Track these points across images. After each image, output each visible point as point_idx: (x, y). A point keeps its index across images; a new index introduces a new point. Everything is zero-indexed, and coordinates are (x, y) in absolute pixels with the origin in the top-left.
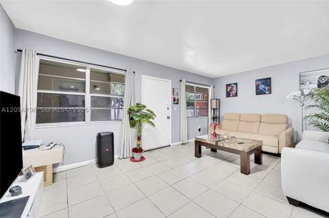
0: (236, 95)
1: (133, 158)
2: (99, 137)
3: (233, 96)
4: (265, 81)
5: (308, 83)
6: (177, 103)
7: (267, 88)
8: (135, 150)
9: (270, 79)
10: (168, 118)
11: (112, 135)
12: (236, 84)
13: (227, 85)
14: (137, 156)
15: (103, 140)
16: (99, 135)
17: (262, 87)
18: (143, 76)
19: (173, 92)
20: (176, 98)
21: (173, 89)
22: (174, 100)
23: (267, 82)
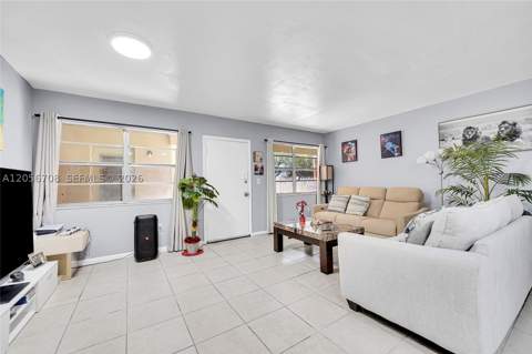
0: (356, 158)
1: (186, 251)
2: (138, 221)
3: (352, 161)
4: (393, 136)
5: (450, 139)
6: (261, 174)
7: (396, 147)
8: (189, 240)
9: (400, 132)
10: (246, 195)
11: (155, 219)
12: (356, 142)
13: (344, 144)
14: (191, 248)
15: (141, 225)
16: (137, 218)
17: (389, 146)
18: (204, 137)
19: (254, 158)
20: (259, 165)
21: (254, 153)
22: (256, 169)
23: (397, 138)
